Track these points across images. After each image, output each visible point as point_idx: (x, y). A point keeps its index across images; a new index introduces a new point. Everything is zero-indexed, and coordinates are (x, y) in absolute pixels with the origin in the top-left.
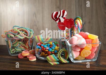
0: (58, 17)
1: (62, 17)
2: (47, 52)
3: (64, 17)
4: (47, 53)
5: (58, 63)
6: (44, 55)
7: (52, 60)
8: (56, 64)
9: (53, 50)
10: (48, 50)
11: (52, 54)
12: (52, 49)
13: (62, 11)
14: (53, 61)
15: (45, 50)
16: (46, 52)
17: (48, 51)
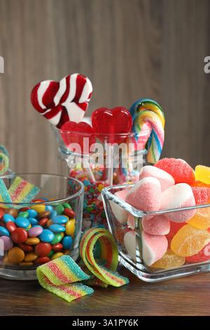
0: (57, 100)
1: (76, 100)
2: (34, 246)
3: (82, 100)
4: (33, 252)
5: (91, 291)
6: (24, 261)
7: (65, 278)
8: (84, 294)
9: (59, 238)
10: (38, 237)
11: (56, 251)
12: (56, 233)
13: (74, 77)
14: (66, 284)
15: (29, 237)
16: (30, 248)
17: (41, 241)
